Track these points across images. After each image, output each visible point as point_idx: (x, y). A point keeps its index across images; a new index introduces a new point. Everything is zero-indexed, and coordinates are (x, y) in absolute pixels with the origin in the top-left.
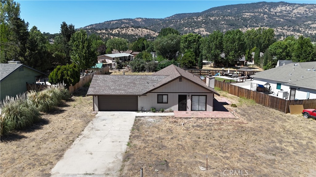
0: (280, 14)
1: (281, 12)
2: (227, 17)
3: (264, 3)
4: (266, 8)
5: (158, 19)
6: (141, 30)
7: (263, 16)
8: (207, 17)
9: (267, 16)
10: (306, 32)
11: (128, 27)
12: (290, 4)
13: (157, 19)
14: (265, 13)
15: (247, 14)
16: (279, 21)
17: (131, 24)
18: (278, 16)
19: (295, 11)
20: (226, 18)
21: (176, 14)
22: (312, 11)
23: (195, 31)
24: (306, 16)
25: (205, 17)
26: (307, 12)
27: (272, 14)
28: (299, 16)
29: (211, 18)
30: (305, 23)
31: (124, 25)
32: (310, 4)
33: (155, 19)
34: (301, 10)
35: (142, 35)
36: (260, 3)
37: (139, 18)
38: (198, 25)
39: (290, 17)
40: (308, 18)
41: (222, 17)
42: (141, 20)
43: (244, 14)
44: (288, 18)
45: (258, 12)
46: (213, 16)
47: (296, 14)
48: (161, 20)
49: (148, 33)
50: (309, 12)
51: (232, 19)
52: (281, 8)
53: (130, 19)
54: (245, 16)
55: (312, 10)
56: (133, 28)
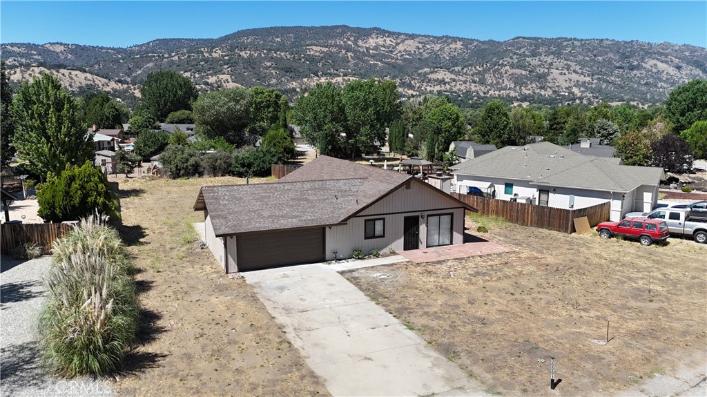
0: (375, 52)
1: (376, 48)
2: (276, 53)
3: (345, 28)
4: (349, 39)
5: (110, 48)
6: (67, 74)
7: (346, 54)
8: (232, 49)
9: (353, 55)
10: (423, 88)
11: (28, 66)
12: (391, 34)
13: (108, 49)
14: (348, 49)
15: (314, 48)
16: (376, 65)
17: (35, 57)
18: (373, 56)
19: (400, 47)
20: (275, 55)
21: (157, 40)
22: (428, 49)
23: (210, 81)
24: (419, 58)
25: (228, 50)
26: (421, 51)
27: (362, 51)
28: (408, 57)
29: (243, 54)
30: (420, 71)
31: (15, 60)
32: (424, 36)
33: (102, 48)
34: (411, 45)
35: (71, 86)
36: (337, 27)
37: (57, 43)
38: (214, 67)
39: (393, 58)
40: (423, 62)
41: (265, 51)
42: (62, 48)
43: (309, 49)
44: (390, 60)
45: (336, 46)
46: (245, 48)
47: (403, 53)
48: (119, 50)
49: (89, 83)
50: (424, 51)
51: (286, 57)
52: (377, 41)
53: (29, 44)
54: (312, 53)
55: (428, 47)
56: (42, 69)
